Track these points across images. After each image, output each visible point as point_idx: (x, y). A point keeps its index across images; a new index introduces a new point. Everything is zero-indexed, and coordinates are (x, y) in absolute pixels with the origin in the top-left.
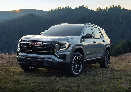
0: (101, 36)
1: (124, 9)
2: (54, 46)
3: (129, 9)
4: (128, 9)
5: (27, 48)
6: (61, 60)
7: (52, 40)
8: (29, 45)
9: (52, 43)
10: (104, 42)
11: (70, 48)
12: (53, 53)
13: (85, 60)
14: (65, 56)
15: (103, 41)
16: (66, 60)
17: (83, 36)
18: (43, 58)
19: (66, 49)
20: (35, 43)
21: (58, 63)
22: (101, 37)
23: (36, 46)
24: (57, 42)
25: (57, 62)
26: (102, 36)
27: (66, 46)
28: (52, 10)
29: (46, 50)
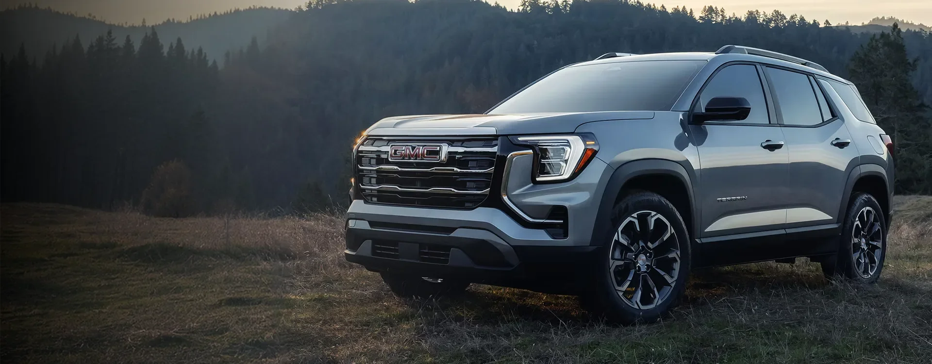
0: (828, 116)
1: (641, 5)
2: (500, 162)
3: (663, 6)
4: (658, 7)
5: (383, 177)
6: (541, 237)
7: (492, 131)
8: (387, 162)
9: (494, 142)
10: (842, 145)
11: (595, 174)
12: (494, 201)
13: (704, 240)
14: (559, 211)
15: (832, 144)
16: (566, 235)
17: (696, 111)
18: (448, 228)
19: (566, 176)
20: (413, 148)
21: (522, 250)
22: (824, 123)
23: (419, 165)
24: (520, 139)
25: (515, 247)
26: (835, 114)
27: (566, 161)
28: (310, 3)
29: (462, 186)
